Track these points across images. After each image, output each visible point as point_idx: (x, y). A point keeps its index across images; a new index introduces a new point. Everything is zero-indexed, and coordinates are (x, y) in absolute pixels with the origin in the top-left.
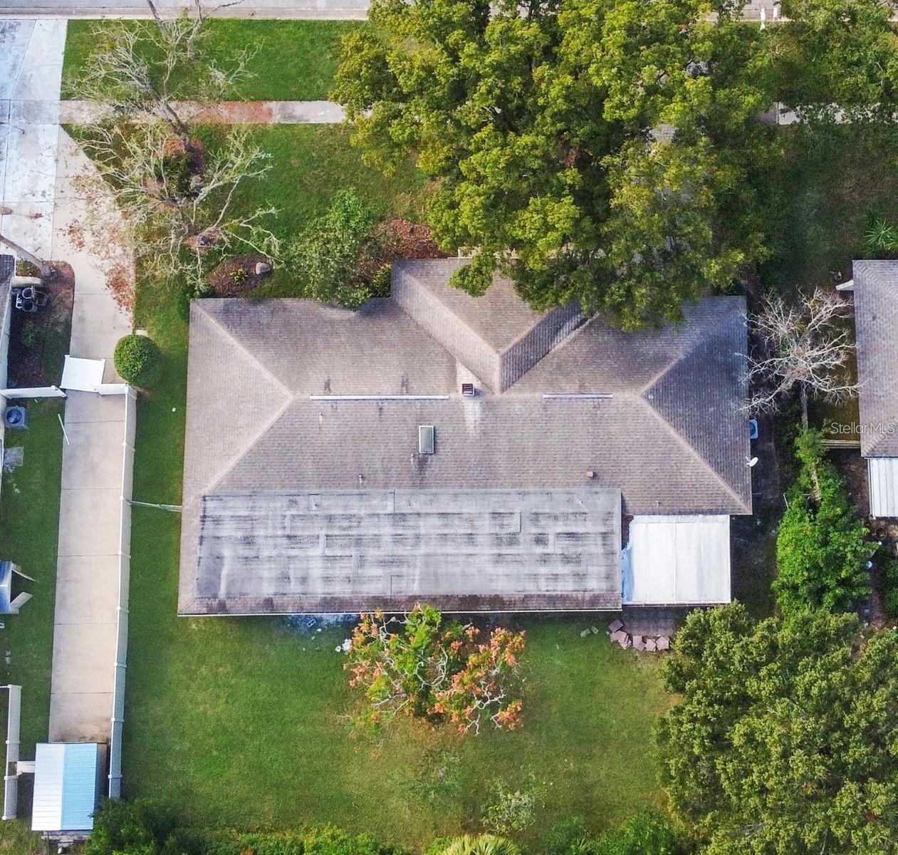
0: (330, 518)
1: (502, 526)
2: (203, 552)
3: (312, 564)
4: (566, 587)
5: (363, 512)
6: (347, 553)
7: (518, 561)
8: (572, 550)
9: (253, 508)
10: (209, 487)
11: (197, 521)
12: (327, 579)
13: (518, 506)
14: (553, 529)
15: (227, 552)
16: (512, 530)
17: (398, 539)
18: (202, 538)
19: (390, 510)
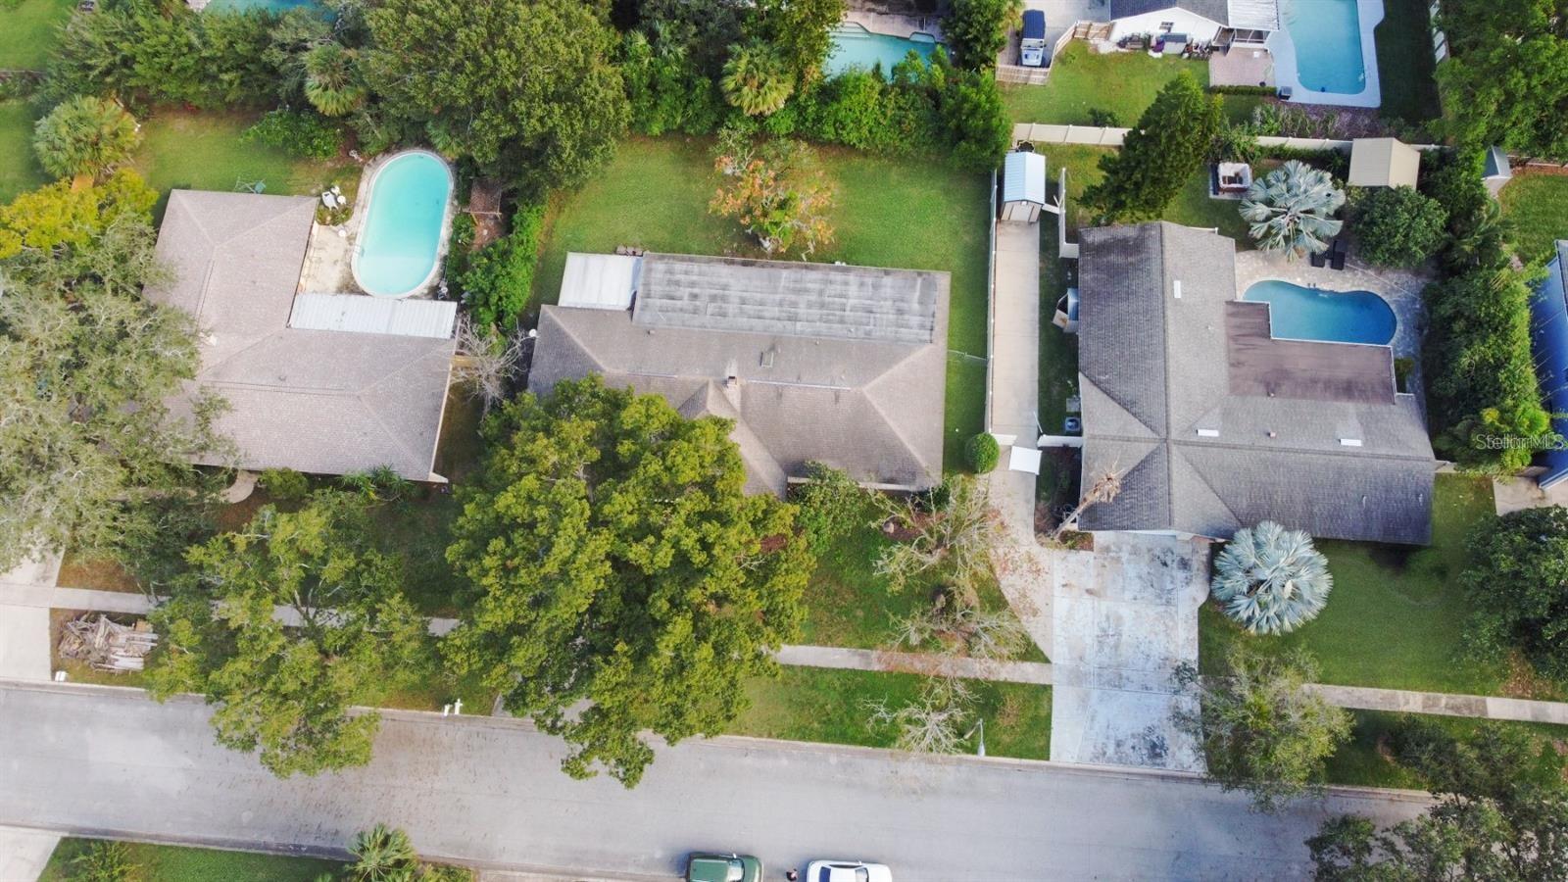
0: (842, 321)
1: (721, 308)
2: (933, 308)
3: (856, 294)
4: (679, 266)
5: (818, 324)
6: (831, 299)
7: (711, 285)
8: (673, 288)
9: (896, 332)
10: (928, 348)
11: (936, 328)
12: (846, 283)
13: (707, 320)
14: (685, 303)
15: (916, 306)
16: (713, 305)
17: (794, 304)
18: (933, 316)
19: (799, 324)
